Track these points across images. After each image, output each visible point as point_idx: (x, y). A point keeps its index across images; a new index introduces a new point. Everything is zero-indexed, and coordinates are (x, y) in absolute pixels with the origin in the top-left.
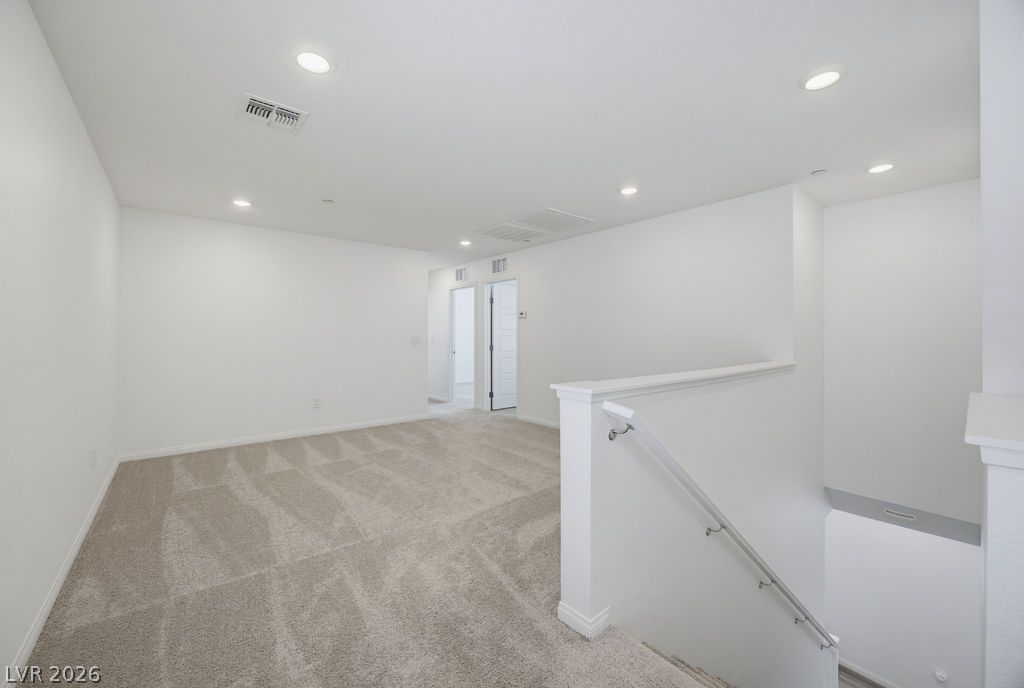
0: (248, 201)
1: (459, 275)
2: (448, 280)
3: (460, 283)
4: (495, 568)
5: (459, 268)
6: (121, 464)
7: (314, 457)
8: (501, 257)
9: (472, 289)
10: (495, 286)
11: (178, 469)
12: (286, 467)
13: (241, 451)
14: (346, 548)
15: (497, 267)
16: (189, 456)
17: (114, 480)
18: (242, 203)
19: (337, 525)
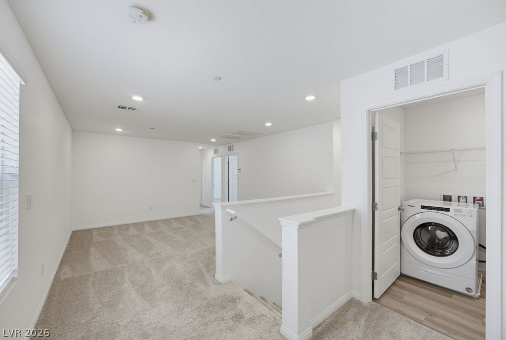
0: (121, 129)
1: (216, 151)
2: (211, 154)
3: (216, 155)
4: (201, 265)
5: (216, 148)
6: (73, 232)
7: (148, 229)
8: (231, 145)
9: (220, 158)
10: (230, 157)
11: (95, 233)
12: (136, 233)
13: (120, 227)
14: (153, 259)
15: (230, 149)
16: (99, 229)
17: (71, 237)
18: (119, 130)
19: (151, 252)
